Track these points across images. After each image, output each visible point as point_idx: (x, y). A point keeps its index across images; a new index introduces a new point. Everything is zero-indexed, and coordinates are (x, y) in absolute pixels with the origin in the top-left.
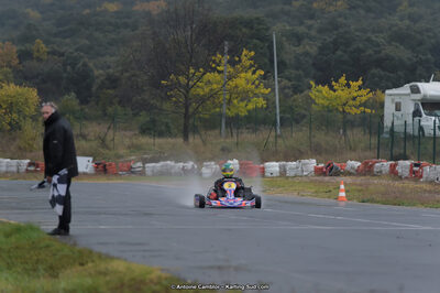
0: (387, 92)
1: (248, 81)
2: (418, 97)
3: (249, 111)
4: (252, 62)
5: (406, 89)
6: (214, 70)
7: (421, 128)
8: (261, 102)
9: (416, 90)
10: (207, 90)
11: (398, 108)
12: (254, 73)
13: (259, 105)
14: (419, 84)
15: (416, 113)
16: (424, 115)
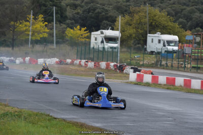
0: (92, 33)
1: (41, 26)
2: (103, 35)
3: (40, 38)
4: (43, 19)
5: (99, 32)
6: (28, 21)
7: (104, 48)
8: (46, 35)
9: (102, 33)
10: (24, 29)
11: (96, 39)
12: (43, 23)
13: (45, 36)
14: (104, 31)
15: (102, 42)
16: (105, 43)
